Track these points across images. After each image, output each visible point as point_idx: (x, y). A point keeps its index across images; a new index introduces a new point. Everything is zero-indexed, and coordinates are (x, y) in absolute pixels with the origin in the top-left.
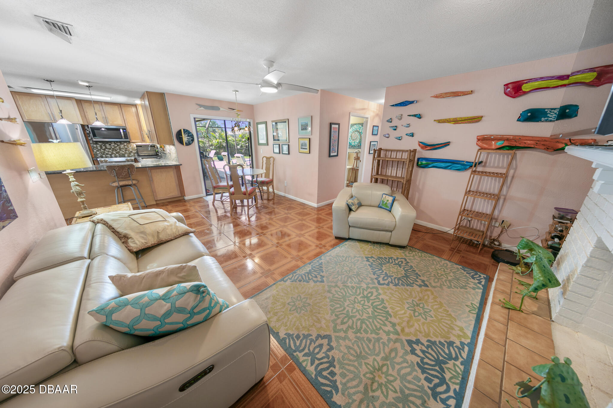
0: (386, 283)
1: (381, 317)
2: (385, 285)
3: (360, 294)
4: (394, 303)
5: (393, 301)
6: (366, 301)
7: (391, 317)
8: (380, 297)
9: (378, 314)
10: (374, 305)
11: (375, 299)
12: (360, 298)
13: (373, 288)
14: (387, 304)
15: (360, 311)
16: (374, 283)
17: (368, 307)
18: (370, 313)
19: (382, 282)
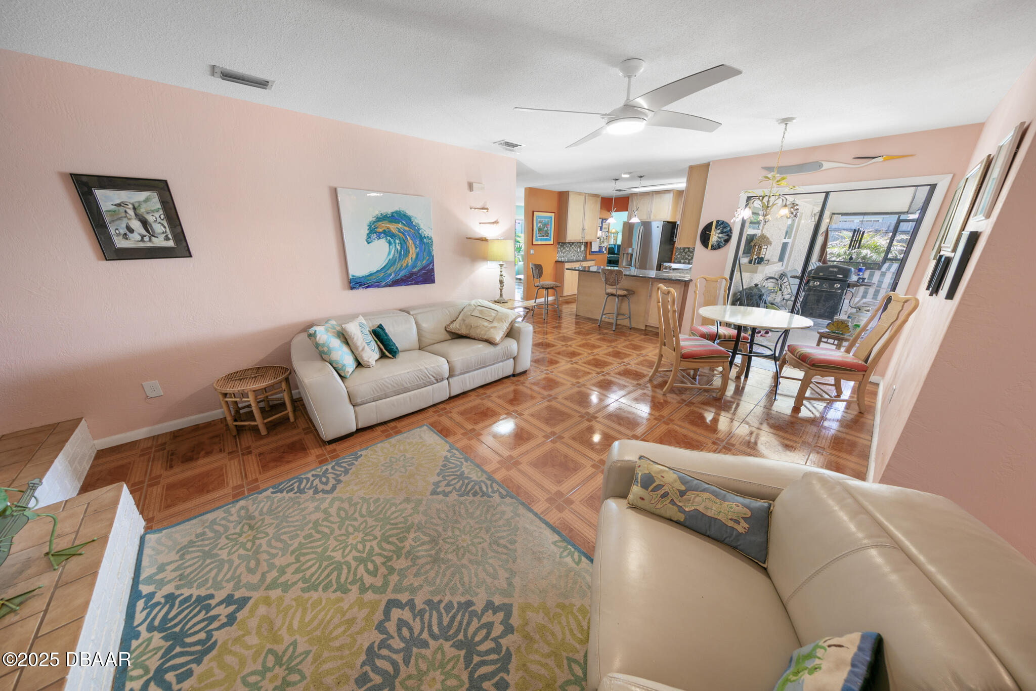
0: (387, 624)
1: (313, 569)
2: (383, 617)
3: (381, 548)
4: (326, 614)
5: (330, 614)
6: (358, 554)
7: (303, 590)
8: (355, 589)
9: (323, 566)
10: (344, 567)
11: (355, 574)
12: (371, 546)
13: (386, 584)
14: (333, 596)
15: (345, 538)
16: (397, 590)
17: (345, 554)
18: (333, 554)
19: (396, 613)
